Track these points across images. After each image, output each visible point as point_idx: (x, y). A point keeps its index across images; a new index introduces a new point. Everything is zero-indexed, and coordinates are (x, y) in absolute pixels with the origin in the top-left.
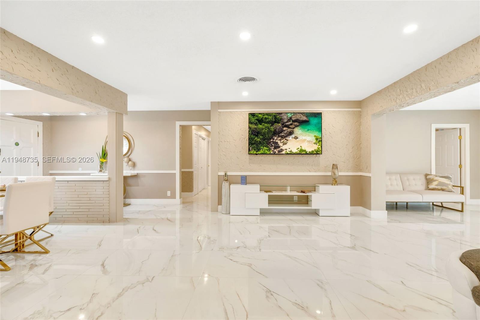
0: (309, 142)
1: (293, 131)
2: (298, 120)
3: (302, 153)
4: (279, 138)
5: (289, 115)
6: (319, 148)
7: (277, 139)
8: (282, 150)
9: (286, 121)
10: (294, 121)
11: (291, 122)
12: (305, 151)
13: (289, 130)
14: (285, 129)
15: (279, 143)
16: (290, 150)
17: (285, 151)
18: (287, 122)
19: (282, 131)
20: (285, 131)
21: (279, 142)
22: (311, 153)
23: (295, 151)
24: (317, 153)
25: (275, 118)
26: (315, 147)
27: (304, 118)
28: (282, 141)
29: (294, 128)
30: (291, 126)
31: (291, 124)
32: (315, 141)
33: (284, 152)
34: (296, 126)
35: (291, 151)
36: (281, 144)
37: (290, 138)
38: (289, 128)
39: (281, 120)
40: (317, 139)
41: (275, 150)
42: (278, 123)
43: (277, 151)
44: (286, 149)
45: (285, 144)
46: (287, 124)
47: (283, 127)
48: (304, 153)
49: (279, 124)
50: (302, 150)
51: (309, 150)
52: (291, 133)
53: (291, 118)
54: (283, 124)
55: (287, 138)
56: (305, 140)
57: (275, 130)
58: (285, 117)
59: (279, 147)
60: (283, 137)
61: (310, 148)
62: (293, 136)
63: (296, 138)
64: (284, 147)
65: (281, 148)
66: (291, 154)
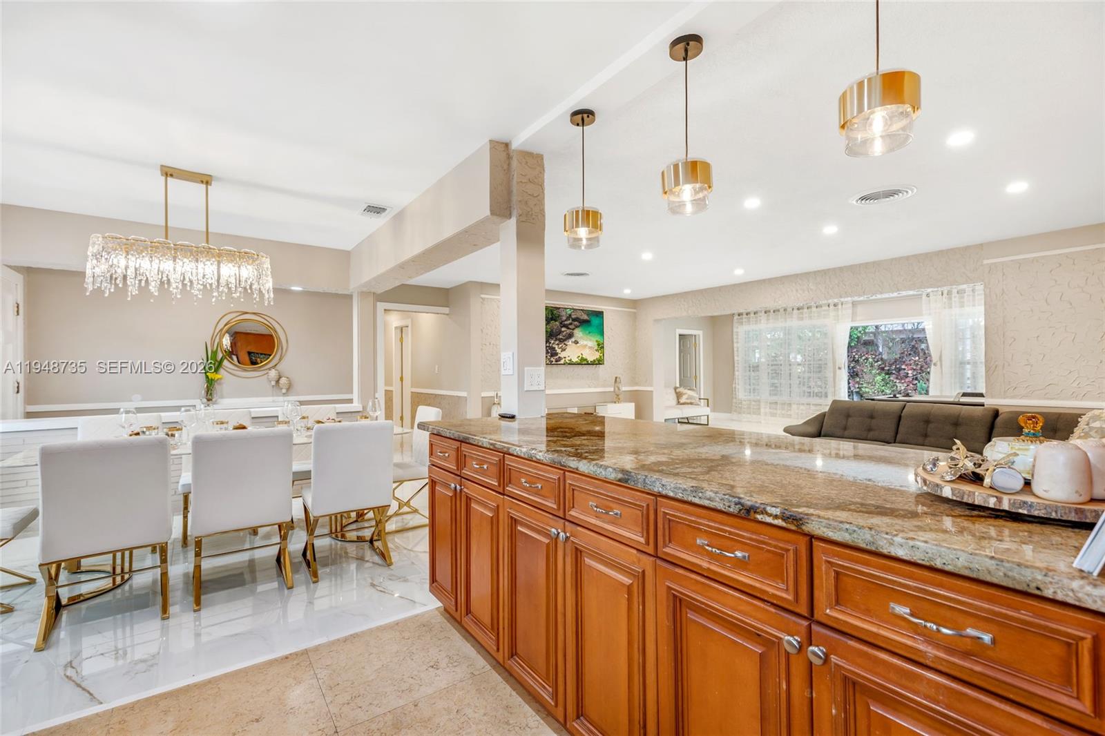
0: (590, 348)
1: (573, 333)
2: (578, 318)
3: (583, 362)
4: (557, 342)
5: (569, 312)
6: (601, 357)
7: (553, 343)
8: (560, 359)
9: (564, 318)
10: (574, 320)
11: (570, 321)
12: (586, 360)
13: (568, 331)
14: (563, 329)
15: (556, 349)
16: (569, 358)
17: (564, 359)
18: (566, 320)
19: (561, 332)
20: (563, 332)
21: (556, 346)
22: (593, 363)
23: (575, 360)
24: (599, 362)
25: (552, 314)
26: (597, 355)
27: (585, 317)
28: (560, 346)
29: (573, 329)
30: (570, 327)
31: (571, 324)
32: (596, 348)
33: (562, 362)
34: (577, 327)
35: (571, 360)
36: (559, 351)
37: (570, 342)
38: (568, 328)
39: (559, 317)
40: (599, 345)
41: (552, 359)
42: (556, 321)
43: (554, 360)
44: (565, 358)
45: (564, 350)
46: (566, 323)
47: (562, 327)
48: (585, 362)
49: (557, 323)
50: (583, 359)
51: (590, 359)
52: (570, 336)
53: (570, 315)
54: (561, 323)
55: (566, 342)
56: (586, 345)
57: (552, 331)
58: (564, 313)
59: (557, 354)
60: (561, 341)
61: (591, 356)
62: (573, 340)
63: (576, 342)
64: (562, 355)
65: (559, 355)
66: (571, 363)
